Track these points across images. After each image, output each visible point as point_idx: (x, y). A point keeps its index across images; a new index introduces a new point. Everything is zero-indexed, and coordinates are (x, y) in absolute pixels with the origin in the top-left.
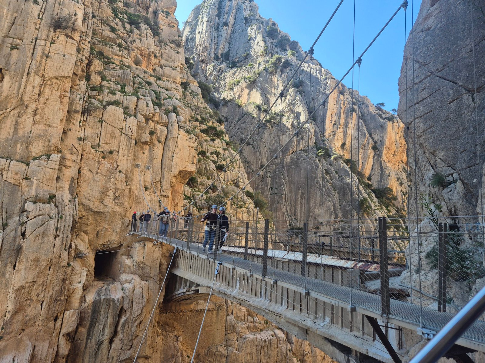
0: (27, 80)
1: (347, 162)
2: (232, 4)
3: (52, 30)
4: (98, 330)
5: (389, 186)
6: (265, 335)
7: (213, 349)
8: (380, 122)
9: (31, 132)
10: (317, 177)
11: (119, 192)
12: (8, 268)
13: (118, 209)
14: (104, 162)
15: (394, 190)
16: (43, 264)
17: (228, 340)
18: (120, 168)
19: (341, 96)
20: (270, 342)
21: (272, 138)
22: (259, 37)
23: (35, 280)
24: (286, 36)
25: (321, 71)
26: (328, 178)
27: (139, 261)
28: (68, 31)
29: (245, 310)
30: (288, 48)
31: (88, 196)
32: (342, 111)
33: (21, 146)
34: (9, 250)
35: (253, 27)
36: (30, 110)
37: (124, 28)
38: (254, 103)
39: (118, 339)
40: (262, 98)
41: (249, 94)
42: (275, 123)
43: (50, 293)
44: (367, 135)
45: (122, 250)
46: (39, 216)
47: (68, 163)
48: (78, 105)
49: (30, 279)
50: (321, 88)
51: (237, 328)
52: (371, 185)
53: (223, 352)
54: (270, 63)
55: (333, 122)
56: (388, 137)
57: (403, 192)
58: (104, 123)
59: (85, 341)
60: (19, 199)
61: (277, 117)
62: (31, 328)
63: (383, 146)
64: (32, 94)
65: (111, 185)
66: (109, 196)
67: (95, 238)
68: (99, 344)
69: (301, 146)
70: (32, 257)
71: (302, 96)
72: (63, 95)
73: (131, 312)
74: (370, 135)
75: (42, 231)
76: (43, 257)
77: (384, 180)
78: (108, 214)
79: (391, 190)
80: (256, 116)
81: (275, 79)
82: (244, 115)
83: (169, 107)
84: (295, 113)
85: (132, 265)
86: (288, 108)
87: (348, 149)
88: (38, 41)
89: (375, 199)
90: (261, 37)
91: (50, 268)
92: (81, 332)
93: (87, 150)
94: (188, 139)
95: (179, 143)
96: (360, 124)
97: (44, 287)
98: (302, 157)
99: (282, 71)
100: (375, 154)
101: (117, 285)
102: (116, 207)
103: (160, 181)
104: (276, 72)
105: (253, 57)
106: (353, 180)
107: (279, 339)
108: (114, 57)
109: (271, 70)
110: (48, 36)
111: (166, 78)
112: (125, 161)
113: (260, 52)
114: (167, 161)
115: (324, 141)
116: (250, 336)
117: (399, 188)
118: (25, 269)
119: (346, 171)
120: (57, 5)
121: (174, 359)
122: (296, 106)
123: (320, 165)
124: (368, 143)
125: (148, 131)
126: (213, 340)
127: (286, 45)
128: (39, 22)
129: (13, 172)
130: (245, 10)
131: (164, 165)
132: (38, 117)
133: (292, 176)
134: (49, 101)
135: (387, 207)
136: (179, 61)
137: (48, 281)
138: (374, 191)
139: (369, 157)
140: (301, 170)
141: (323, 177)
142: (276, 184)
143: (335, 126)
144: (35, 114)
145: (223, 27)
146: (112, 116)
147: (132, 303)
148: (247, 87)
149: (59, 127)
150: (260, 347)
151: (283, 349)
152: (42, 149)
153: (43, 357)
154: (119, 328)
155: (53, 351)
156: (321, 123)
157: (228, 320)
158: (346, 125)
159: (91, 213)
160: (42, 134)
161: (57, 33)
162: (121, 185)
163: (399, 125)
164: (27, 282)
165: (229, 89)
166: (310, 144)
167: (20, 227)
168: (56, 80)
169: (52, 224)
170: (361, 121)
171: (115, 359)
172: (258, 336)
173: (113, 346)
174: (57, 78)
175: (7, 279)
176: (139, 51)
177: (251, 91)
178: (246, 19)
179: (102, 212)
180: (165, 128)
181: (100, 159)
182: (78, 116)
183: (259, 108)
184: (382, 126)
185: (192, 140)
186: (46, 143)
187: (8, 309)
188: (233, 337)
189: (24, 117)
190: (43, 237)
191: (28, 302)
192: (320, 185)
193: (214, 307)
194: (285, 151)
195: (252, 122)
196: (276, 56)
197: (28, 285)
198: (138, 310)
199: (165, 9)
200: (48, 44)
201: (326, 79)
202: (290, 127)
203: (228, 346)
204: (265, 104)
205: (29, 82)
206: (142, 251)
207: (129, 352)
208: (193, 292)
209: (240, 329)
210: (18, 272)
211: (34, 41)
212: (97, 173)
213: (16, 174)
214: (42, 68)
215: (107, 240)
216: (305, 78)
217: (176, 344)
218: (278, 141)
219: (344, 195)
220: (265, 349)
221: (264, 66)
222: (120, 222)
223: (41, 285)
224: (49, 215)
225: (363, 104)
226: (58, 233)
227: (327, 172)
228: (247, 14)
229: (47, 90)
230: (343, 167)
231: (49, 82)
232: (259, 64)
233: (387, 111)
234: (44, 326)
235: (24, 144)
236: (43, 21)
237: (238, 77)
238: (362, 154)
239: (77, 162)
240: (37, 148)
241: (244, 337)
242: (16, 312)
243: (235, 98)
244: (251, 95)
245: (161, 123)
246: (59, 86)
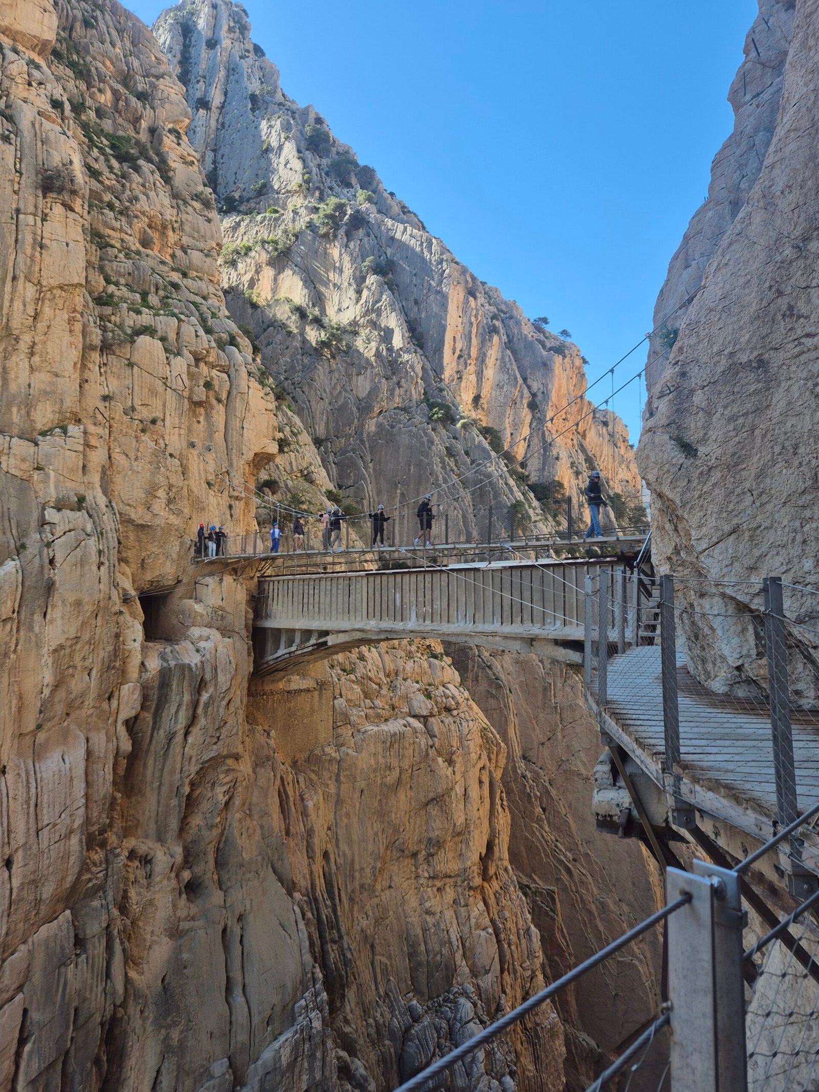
0: (14, 291)
1: (486, 432)
2: (215, 57)
3: (40, 194)
4: (168, 715)
5: (557, 479)
6: (394, 726)
7: (318, 752)
8: (542, 357)
9: (29, 385)
10: (430, 464)
11: (174, 490)
12: (36, 617)
13: (174, 520)
14: (145, 438)
15: (566, 485)
16: (88, 608)
17: (338, 736)
18: (170, 450)
19: (471, 299)
20: (402, 735)
21: (334, 381)
22: (289, 149)
23: (79, 635)
24: (347, 152)
25: (430, 244)
26: (452, 465)
27: (216, 606)
28: (66, 197)
29: (359, 690)
30: (354, 181)
31: (127, 497)
32: (474, 331)
33: (19, 411)
34: (35, 588)
35: (273, 123)
36: (23, 346)
37: (111, 168)
38: (288, 300)
39: (198, 727)
40: (305, 291)
41: (275, 280)
42: (340, 349)
43: (101, 656)
44: (520, 381)
45: (180, 590)
46: (70, 531)
47: (93, 441)
48: (94, 337)
49: (72, 633)
50: (433, 280)
51: (352, 718)
52: (528, 476)
53: (334, 755)
54: (321, 213)
55: (458, 353)
56: (556, 385)
57: (580, 489)
58: (136, 368)
59: (149, 732)
60: (34, 504)
61: (344, 337)
62: (78, 712)
63: (547, 402)
64: (23, 317)
65: (161, 479)
66: (159, 498)
67: (140, 571)
68: (171, 737)
69: (397, 399)
70: (71, 598)
71: (393, 294)
72: (73, 318)
73: (216, 685)
74: (525, 380)
75: (79, 557)
76: (86, 599)
77: (549, 467)
78: (159, 528)
79: (561, 485)
80: (295, 331)
81: (335, 252)
82: (268, 327)
83: (222, 335)
84: (381, 329)
85: (205, 613)
86: (367, 318)
87: (485, 406)
88: (21, 216)
89: (535, 503)
90: (295, 149)
91: (97, 615)
92: (144, 719)
93: (117, 418)
94: (262, 395)
95: (251, 403)
96: (507, 359)
97: (92, 647)
98: (399, 422)
99: (348, 235)
100: (534, 417)
101: (186, 644)
102: (171, 517)
103: (227, 472)
104: (335, 236)
105: (278, 193)
106: (496, 468)
107: (415, 731)
108: (111, 232)
109: (325, 230)
110: (36, 207)
111: (195, 274)
112: (176, 437)
113: (293, 184)
114: (234, 436)
115: (441, 390)
116: (371, 728)
117: (574, 482)
118: (62, 618)
119: (484, 450)
120: (39, 144)
121: (270, 763)
122: (384, 314)
123: (437, 440)
124: (522, 397)
125: (202, 383)
126: (316, 738)
127: (349, 173)
128: (17, 179)
129: (18, 457)
130: (249, 76)
131: (230, 443)
132: (36, 359)
133: (380, 461)
134: (53, 329)
135: (555, 516)
136: (212, 237)
137: (97, 637)
138: (532, 488)
139: (522, 424)
140: (399, 448)
141: (443, 462)
142: (349, 476)
143: (462, 360)
144: (32, 354)
145: (198, 110)
146: (148, 355)
147: (216, 670)
148: (270, 263)
149: (73, 377)
150: (388, 743)
151: (423, 746)
152: (51, 416)
153: (102, 755)
154: (200, 710)
155: (112, 746)
156: (435, 353)
157: (337, 706)
158: (482, 359)
159: (131, 528)
160: (48, 389)
161: (49, 200)
162: (176, 480)
163: (573, 363)
164: (67, 639)
165: (226, 262)
166: (415, 396)
167: (46, 550)
168: (59, 291)
169: (92, 544)
170: (508, 352)
171: (194, 760)
172: (384, 727)
173: (190, 739)
174: (61, 288)
175: (37, 635)
176: (147, 220)
177: (279, 273)
178: (253, 98)
179: (148, 526)
180: (225, 376)
181: (139, 434)
182: (95, 356)
183: (301, 312)
184: (545, 365)
185: (268, 398)
186: (58, 406)
187: (46, 682)
188: (346, 732)
189: (14, 358)
190: (82, 566)
191: (71, 670)
192: (437, 479)
193: (315, 686)
194: (365, 407)
195: (288, 343)
196: (333, 201)
197: (69, 643)
198: (226, 681)
199: (170, 123)
200: (39, 220)
201: (440, 262)
202: (373, 359)
203: (339, 746)
204: (314, 306)
205: (17, 294)
206: (218, 590)
207: (215, 746)
208: (310, 649)
209: (356, 718)
210: (51, 622)
211: (15, 216)
212: (136, 459)
213: (23, 460)
214: (37, 269)
215: (157, 573)
216: (398, 255)
217: (269, 741)
218: (348, 389)
219: (481, 496)
220: (396, 746)
221: (307, 219)
222: (178, 543)
223: (87, 643)
224: (83, 530)
225: (511, 317)
226: (102, 559)
227: (450, 452)
228: (254, 86)
229: (47, 309)
230: (480, 442)
231: (48, 295)
232: (295, 212)
233: (553, 333)
234: (96, 708)
235: (23, 407)
236: (24, 177)
237: (245, 238)
238: (511, 418)
239: (105, 440)
240: (44, 415)
241: (363, 730)
242: (57, 686)
243: (241, 286)
244: (280, 281)
245: (217, 366)
246: (65, 302)
